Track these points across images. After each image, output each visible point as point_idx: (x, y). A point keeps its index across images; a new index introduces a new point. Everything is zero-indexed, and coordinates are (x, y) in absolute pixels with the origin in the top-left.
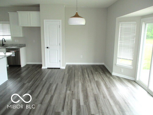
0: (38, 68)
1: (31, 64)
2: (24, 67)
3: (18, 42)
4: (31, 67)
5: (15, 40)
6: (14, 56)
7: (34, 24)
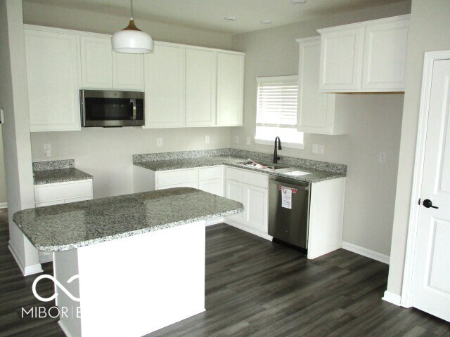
0: (368, 289)
1: (357, 255)
2: (317, 262)
3: (323, 153)
4: (346, 271)
5: (314, 145)
6: (290, 208)
7: (375, 78)
